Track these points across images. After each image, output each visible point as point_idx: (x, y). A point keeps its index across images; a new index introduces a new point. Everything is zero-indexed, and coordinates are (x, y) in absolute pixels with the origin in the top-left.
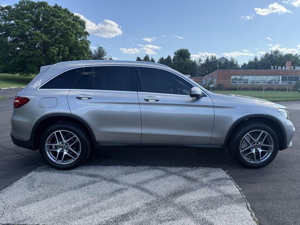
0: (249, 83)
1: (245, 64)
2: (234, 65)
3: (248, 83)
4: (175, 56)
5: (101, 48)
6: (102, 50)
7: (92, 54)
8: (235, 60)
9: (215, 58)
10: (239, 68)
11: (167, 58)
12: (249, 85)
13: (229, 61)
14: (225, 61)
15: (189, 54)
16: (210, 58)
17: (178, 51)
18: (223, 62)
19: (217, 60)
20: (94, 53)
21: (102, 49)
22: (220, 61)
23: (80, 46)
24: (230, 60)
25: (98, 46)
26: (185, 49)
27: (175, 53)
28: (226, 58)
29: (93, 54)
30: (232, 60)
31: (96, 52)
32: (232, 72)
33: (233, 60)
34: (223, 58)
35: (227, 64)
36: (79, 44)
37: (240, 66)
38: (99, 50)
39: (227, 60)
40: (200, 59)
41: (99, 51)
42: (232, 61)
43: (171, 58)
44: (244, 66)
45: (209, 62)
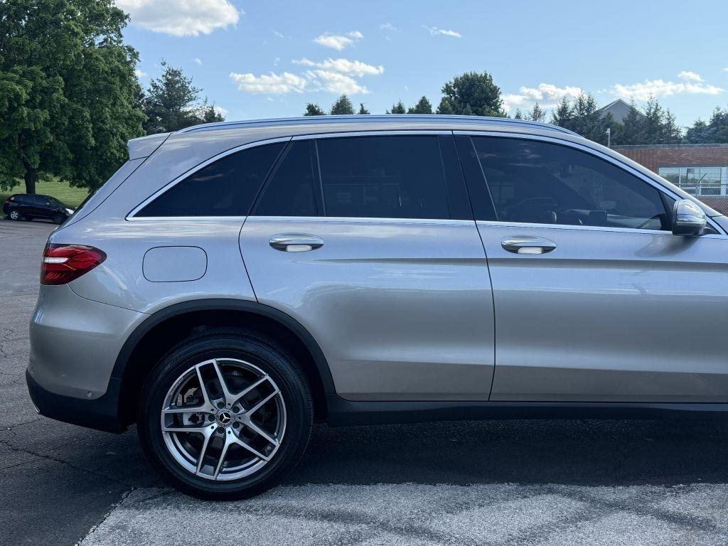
0: (723, 193)
1: (699, 126)
2: (662, 127)
3: (718, 192)
4: (444, 100)
5: (176, 73)
6: (178, 82)
7: (143, 95)
8: (664, 109)
9: (590, 104)
10: (678, 141)
11: (417, 106)
12: (722, 198)
13: (642, 116)
14: (626, 114)
15: (495, 92)
16: (571, 105)
17: (456, 80)
18: (619, 119)
19: (598, 113)
20: (149, 91)
21: (178, 78)
22: (609, 116)
23: (102, 66)
24: (644, 112)
25: (165, 68)
26: (480, 72)
27: (447, 89)
28: (628, 102)
29: (147, 95)
30: (653, 111)
31: (155, 86)
32: (659, 153)
33: (657, 110)
34: (620, 104)
35: (634, 125)
36: (97, 59)
37: (684, 133)
38: (167, 79)
39: (633, 112)
40: (536, 111)
41: (169, 84)
42: (655, 113)
43: (430, 107)
44: (698, 133)
45: (569, 120)
